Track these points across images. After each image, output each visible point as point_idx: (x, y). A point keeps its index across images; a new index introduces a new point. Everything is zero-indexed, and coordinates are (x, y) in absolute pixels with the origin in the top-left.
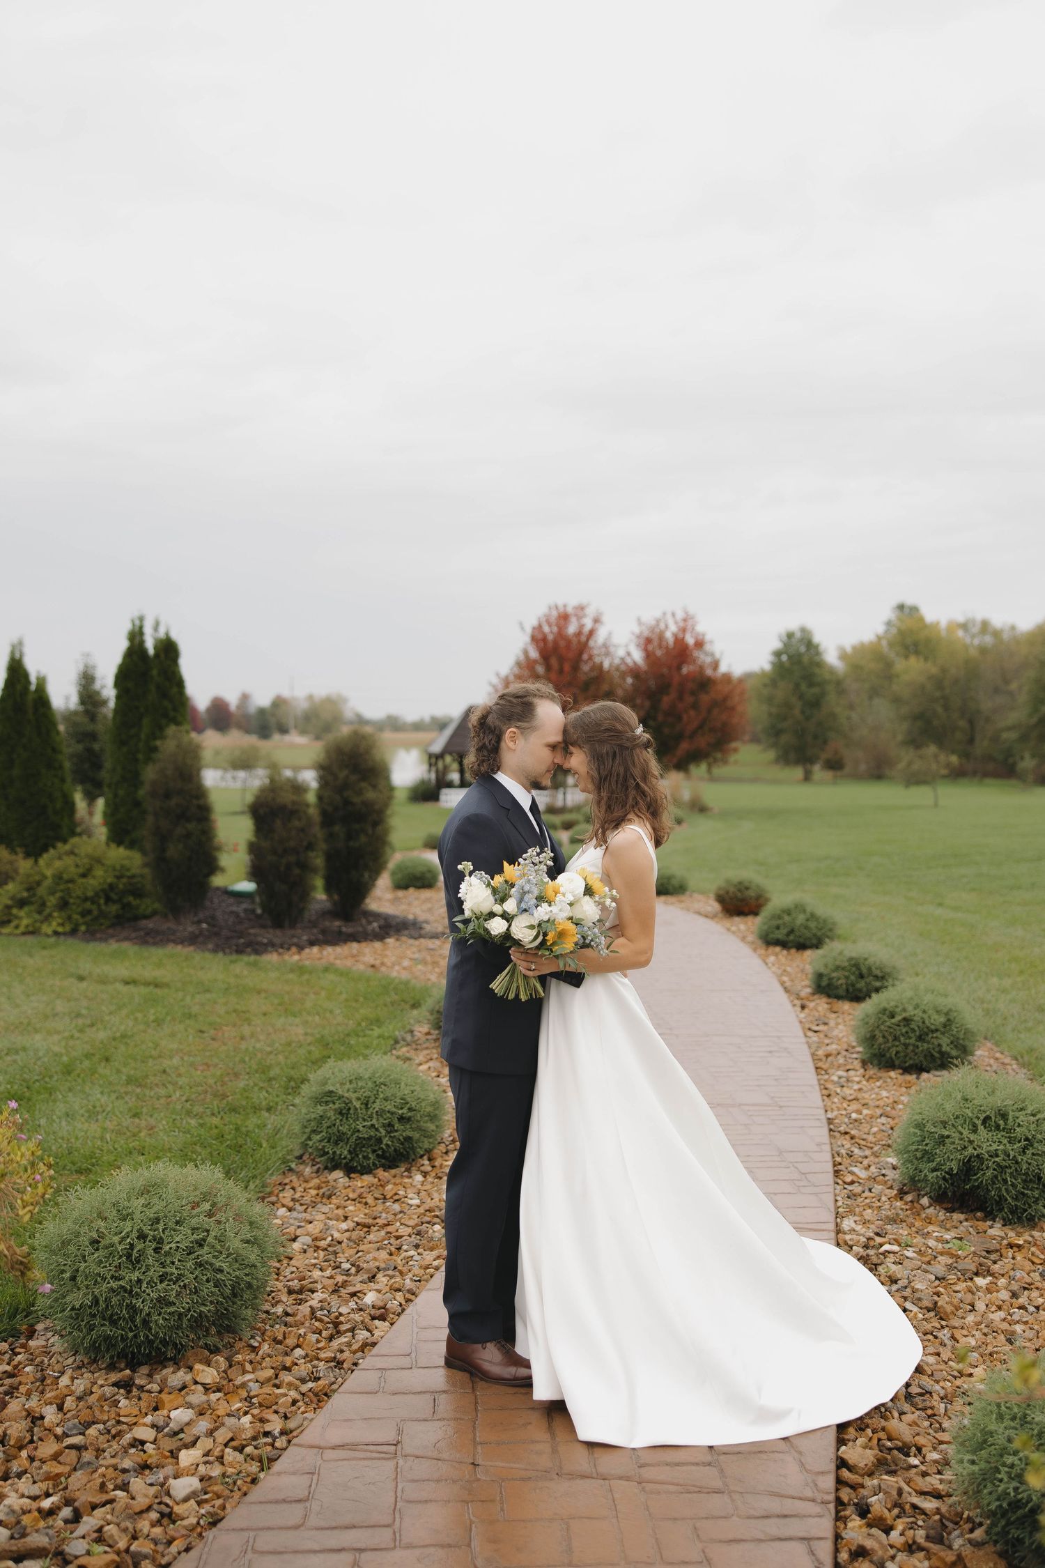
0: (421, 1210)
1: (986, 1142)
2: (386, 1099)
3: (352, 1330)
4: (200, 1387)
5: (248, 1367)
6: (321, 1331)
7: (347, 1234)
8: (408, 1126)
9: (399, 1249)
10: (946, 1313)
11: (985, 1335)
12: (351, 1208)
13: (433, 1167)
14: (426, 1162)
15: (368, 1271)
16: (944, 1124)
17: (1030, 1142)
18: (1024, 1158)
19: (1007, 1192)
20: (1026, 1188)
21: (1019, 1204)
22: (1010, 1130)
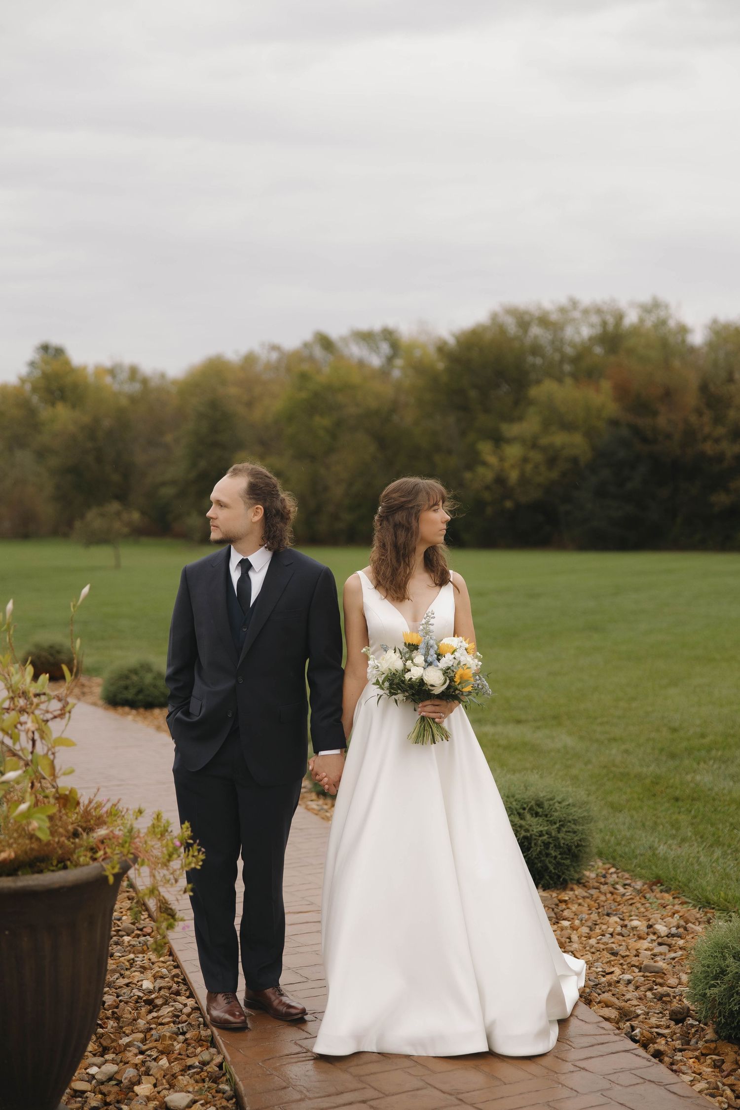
17: (563, 823)
18: (560, 836)
19: (550, 862)
20: (562, 859)
21: (556, 871)
22: (546, 816)
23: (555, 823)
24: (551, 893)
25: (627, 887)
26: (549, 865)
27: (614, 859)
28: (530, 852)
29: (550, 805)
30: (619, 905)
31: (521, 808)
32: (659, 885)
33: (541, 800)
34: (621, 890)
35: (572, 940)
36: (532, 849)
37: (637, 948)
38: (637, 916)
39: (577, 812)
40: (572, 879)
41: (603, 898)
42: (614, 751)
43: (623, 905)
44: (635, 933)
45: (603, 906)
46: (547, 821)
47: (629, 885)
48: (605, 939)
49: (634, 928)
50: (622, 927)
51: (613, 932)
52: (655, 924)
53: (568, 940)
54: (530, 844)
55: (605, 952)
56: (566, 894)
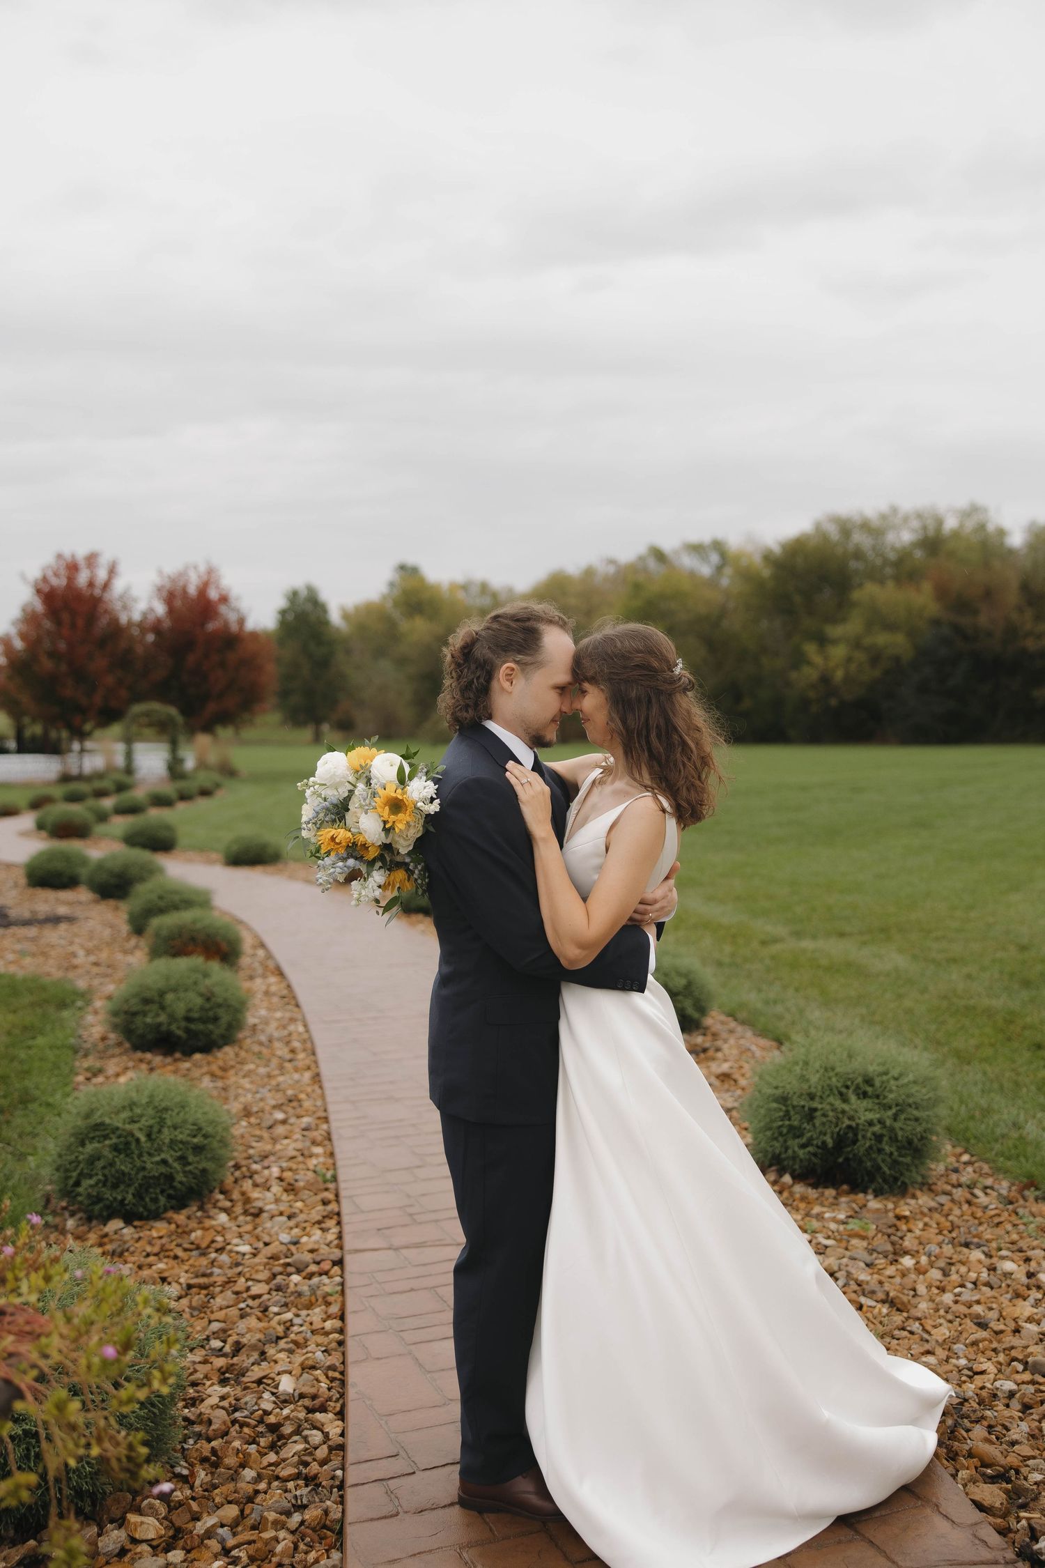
0: (260, 1259)
1: (863, 1111)
2: (175, 1128)
3: (298, 1432)
4: (145, 1548)
5: (194, 1506)
6: (254, 1439)
7: (185, 1301)
8: (203, 1157)
9: (266, 1310)
10: (903, 1303)
11: (950, 1322)
12: (161, 1266)
13: (231, 1201)
14: (221, 1197)
15: (253, 1347)
16: (812, 1097)
17: (901, 1107)
18: (897, 1125)
19: (883, 1161)
20: (900, 1156)
21: (892, 1172)
22: (878, 1097)
23: (890, 1108)
24: (885, 1202)
25: (989, 1191)
26: (882, 1165)
27: (968, 1140)
28: (856, 1147)
29: (883, 1082)
30: (980, 1224)
31: (842, 1086)
32: (1032, 1189)
33: (871, 1075)
34: (983, 1199)
35: (919, 1293)
36: (858, 1144)
37: (1016, 1316)
38: (1008, 1249)
39: (920, 1093)
40: (913, 1183)
41: (957, 1212)
42: (954, 977)
43: (985, 1225)
44: (1009, 1282)
45: (959, 1227)
46: (879, 1104)
47: (992, 1188)
48: (968, 1295)
49: (1007, 1275)
50: (989, 1270)
51: (977, 1280)
52: (1038, 1272)
53: (912, 1293)
54: (856, 1135)
55: (968, 1321)
56: (907, 1204)
